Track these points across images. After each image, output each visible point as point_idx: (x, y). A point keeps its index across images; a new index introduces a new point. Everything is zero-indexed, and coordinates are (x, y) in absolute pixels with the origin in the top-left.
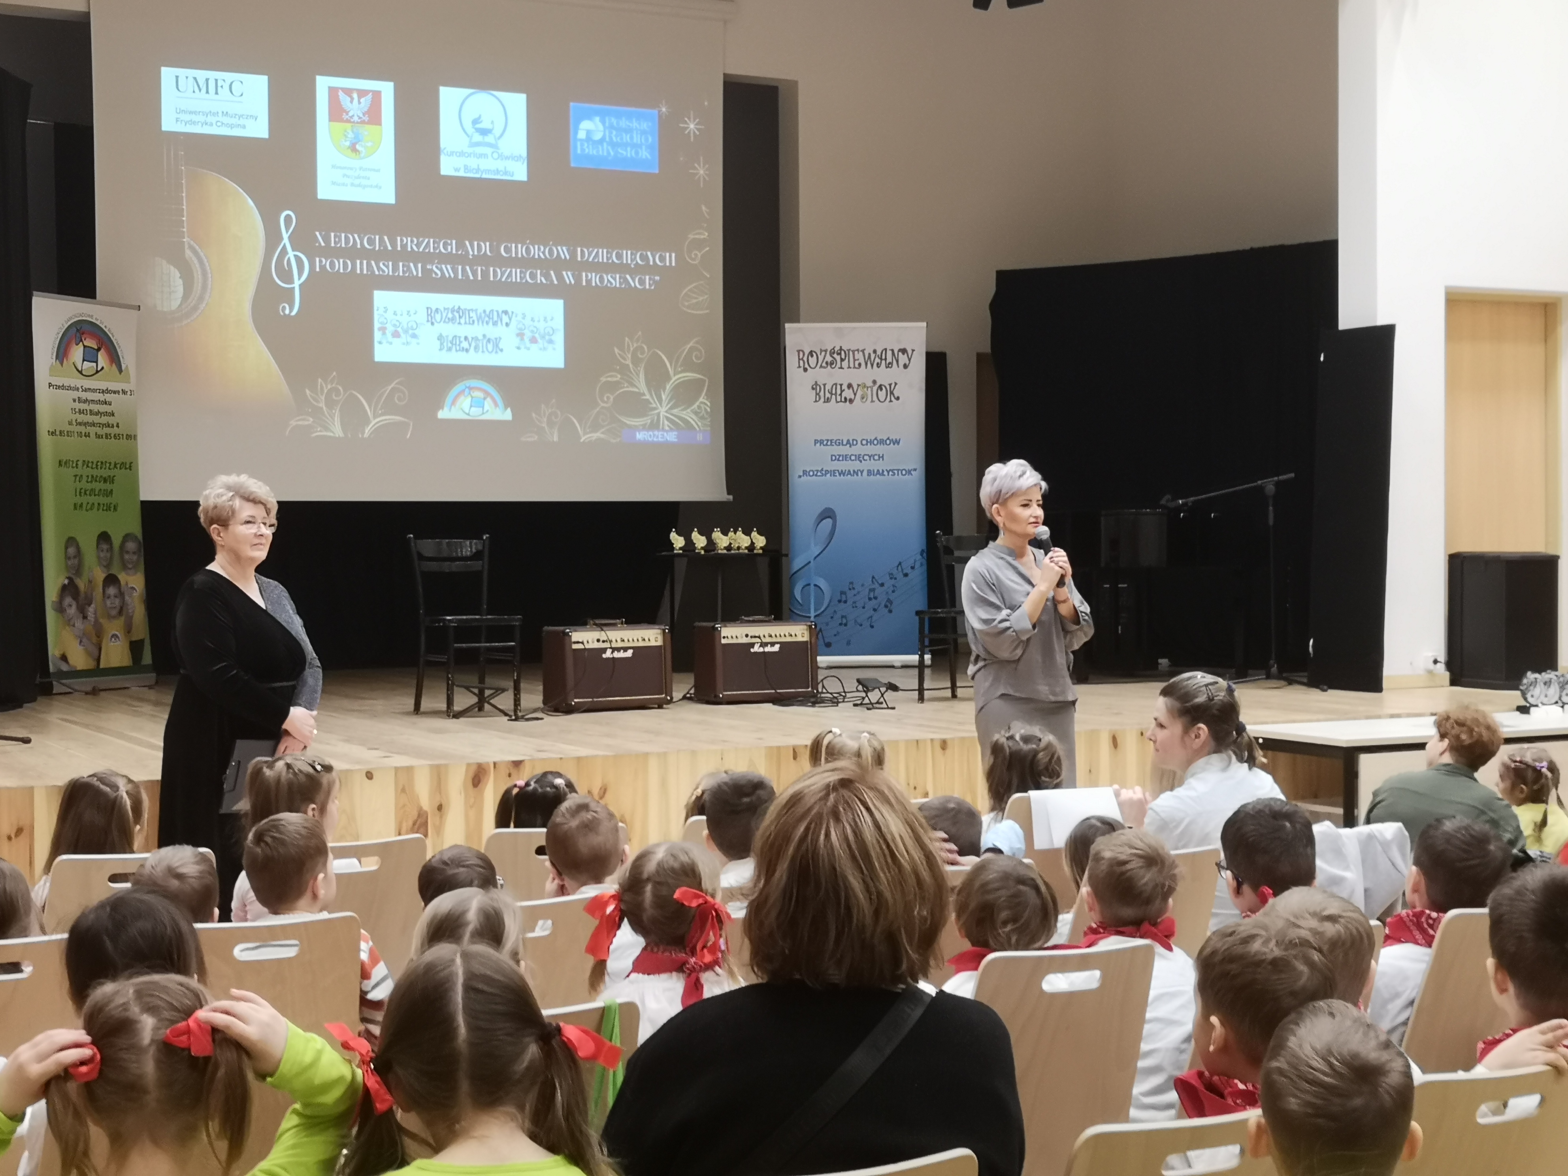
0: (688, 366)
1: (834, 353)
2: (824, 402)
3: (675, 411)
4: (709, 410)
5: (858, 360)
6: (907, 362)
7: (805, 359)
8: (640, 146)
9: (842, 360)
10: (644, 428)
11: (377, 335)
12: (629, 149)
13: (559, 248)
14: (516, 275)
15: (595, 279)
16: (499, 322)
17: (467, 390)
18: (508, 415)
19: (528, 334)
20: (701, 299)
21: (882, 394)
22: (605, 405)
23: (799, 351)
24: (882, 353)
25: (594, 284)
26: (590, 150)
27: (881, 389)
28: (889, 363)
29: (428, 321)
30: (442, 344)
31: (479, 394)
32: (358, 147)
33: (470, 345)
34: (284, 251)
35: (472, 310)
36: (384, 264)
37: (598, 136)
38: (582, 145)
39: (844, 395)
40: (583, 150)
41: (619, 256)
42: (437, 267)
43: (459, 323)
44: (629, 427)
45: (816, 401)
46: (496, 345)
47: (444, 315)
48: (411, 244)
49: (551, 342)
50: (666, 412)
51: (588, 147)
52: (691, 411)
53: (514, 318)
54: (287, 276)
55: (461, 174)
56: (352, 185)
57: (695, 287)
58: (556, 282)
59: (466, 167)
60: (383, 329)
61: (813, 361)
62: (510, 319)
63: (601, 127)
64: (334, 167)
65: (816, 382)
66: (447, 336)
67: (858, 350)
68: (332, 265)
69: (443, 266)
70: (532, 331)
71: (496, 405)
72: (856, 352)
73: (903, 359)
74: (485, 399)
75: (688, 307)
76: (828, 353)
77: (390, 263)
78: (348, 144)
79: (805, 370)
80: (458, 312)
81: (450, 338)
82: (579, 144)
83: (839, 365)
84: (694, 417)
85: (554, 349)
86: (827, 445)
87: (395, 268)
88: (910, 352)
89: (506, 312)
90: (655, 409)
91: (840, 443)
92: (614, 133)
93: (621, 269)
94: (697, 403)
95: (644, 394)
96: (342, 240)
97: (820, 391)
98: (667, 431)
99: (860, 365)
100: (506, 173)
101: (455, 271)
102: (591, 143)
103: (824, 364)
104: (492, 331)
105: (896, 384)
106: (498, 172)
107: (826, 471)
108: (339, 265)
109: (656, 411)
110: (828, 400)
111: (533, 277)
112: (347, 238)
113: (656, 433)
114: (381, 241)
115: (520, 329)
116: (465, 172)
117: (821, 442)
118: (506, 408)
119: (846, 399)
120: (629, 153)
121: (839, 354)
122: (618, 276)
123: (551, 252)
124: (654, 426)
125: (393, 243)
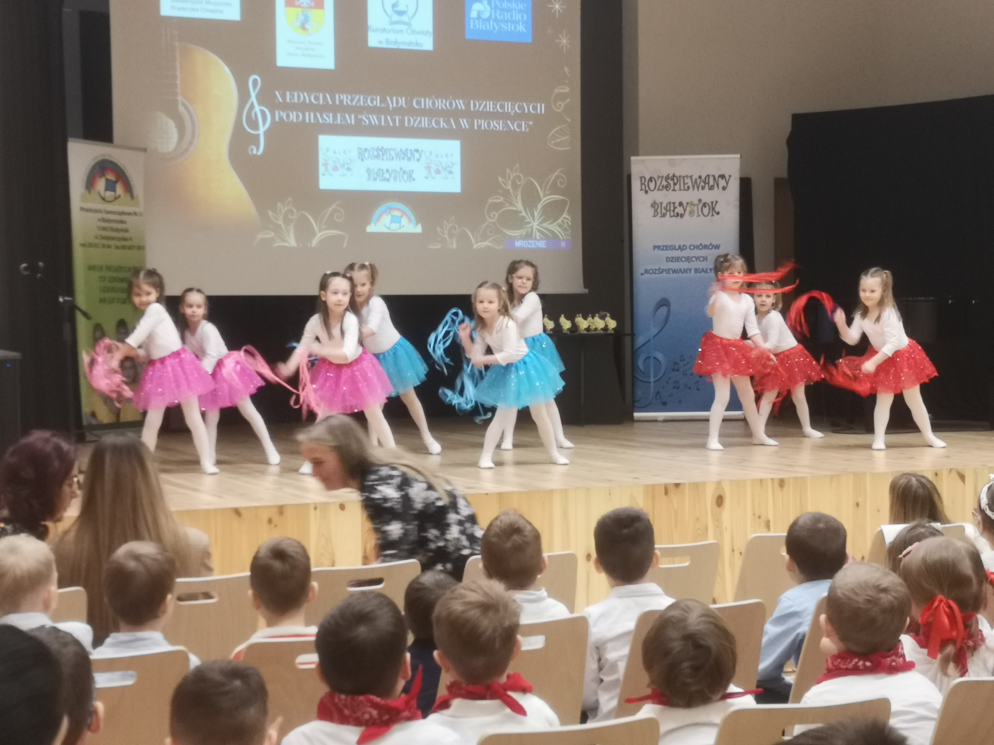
0: (554, 190)
1: (668, 179)
2: (661, 217)
3: (545, 225)
4: (570, 223)
5: (687, 183)
6: (725, 185)
7: (646, 183)
8: (518, 22)
9: (675, 184)
10: (522, 238)
11: (321, 169)
12: (509, 24)
13: (457, 101)
14: (425, 122)
15: (484, 124)
16: (412, 158)
17: (388, 210)
18: (418, 229)
19: (434, 167)
20: (564, 138)
21: (706, 210)
22: (492, 221)
23: (641, 178)
24: (706, 178)
25: (483, 128)
26: (480, 26)
27: (705, 207)
28: (712, 186)
29: (359, 158)
30: (369, 175)
31: (397, 213)
32: (307, 26)
33: (390, 176)
34: (252, 106)
35: (392, 149)
36: (326, 116)
37: (486, 15)
38: (474, 22)
39: (676, 211)
40: (474, 26)
41: (502, 107)
42: (366, 117)
43: (383, 159)
44: (510, 237)
45: (654, 216)
46: (410, 176)
47: (371, 153)
48: (346, 99)
49: (451, 172)
50: (537, 225)
51: (479, 24)
52: (557, 224)
53: (423, 155)
54: (254, 125)
55: (384, 45)
56: (303, 55)
57: (561, 129)
58: (454, 127)
59: (387, 41)
60: (326, 165)
61: (652, 185)
62: (420, 156)
63: (488, 8)
64: (289, 41)
65: (655, 201)
66: (373, 170)
67: (687, 176)
68: (288, 116)
69: (371, 117)
70: (437, 165)
71: (410, 221)
72: (686, 178)
73: (722, 183)
74: (402, 216)
75: (555, 144)
76: (664, 179)
77: (331, 115)
78: (299, 24)
79: (646, 192)
80: (381, 151)
81: (376, 171)
82: (472, 21)
83: (672, 188)
84: (560, 230)
85: (453, 178)
86: (663, 249)
87: (335, 118)
88: (727, 178)
89: (417, 151)
90: (529, 223)
91: (673, 248)
92: (498, 12)
93: (505, 116)
94: (561, 219)
95: (521, 212)
96: (296, 97)
97: (658, 208)
98: (538, 240)
99: (688, 187)
100: (417, 44)
101: (379, 120)
102: (481, 20)
103: (661, 188)
104: (407, 165)
105: (717, 202)
106: (411, 43)
107: (662, 269)
108: (293, 116)
109: (530, 225)
110: (664, 215)
111: (438, 123)
112: (299, 97)
113: (530, 241)
114: (325, 98)
115: (428, 163)
116: (387, 44)
117: (658, 247)
118: (417, 224)
119: (677, 213)
120: (509, 27)
121: (673, 180)
122: (501, 122)
123: (451, 104)
124: (529, 236)
125: (333, 100)
